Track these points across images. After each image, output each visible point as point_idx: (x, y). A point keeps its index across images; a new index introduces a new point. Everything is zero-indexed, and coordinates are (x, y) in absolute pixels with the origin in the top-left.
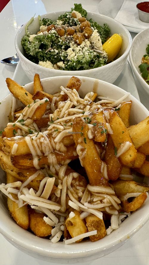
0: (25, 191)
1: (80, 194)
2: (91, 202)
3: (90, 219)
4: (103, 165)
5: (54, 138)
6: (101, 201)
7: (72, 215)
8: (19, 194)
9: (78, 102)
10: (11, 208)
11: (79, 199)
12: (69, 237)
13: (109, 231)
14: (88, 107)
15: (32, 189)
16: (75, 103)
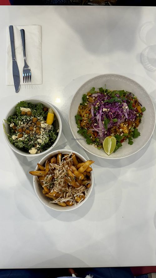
0: (61, 199)
1: (75, 192)
2: (78, 192)
3: (80, 196)
4: (77, 183)
5: (61, 185)
6: (81, 191)
7: (76, 198)
8: (60, 201)
9: (59, 168)
10: (60, 205)
11: (76, 193)
12: (78, 202)
13: (85, 196)
14: (64, 168)
15: (63, 198)
16: (59, 169)
